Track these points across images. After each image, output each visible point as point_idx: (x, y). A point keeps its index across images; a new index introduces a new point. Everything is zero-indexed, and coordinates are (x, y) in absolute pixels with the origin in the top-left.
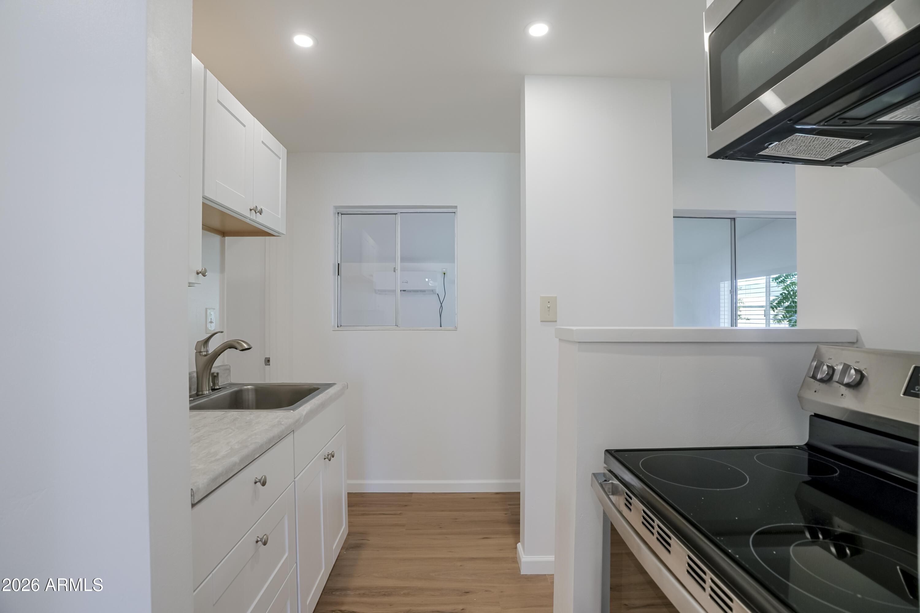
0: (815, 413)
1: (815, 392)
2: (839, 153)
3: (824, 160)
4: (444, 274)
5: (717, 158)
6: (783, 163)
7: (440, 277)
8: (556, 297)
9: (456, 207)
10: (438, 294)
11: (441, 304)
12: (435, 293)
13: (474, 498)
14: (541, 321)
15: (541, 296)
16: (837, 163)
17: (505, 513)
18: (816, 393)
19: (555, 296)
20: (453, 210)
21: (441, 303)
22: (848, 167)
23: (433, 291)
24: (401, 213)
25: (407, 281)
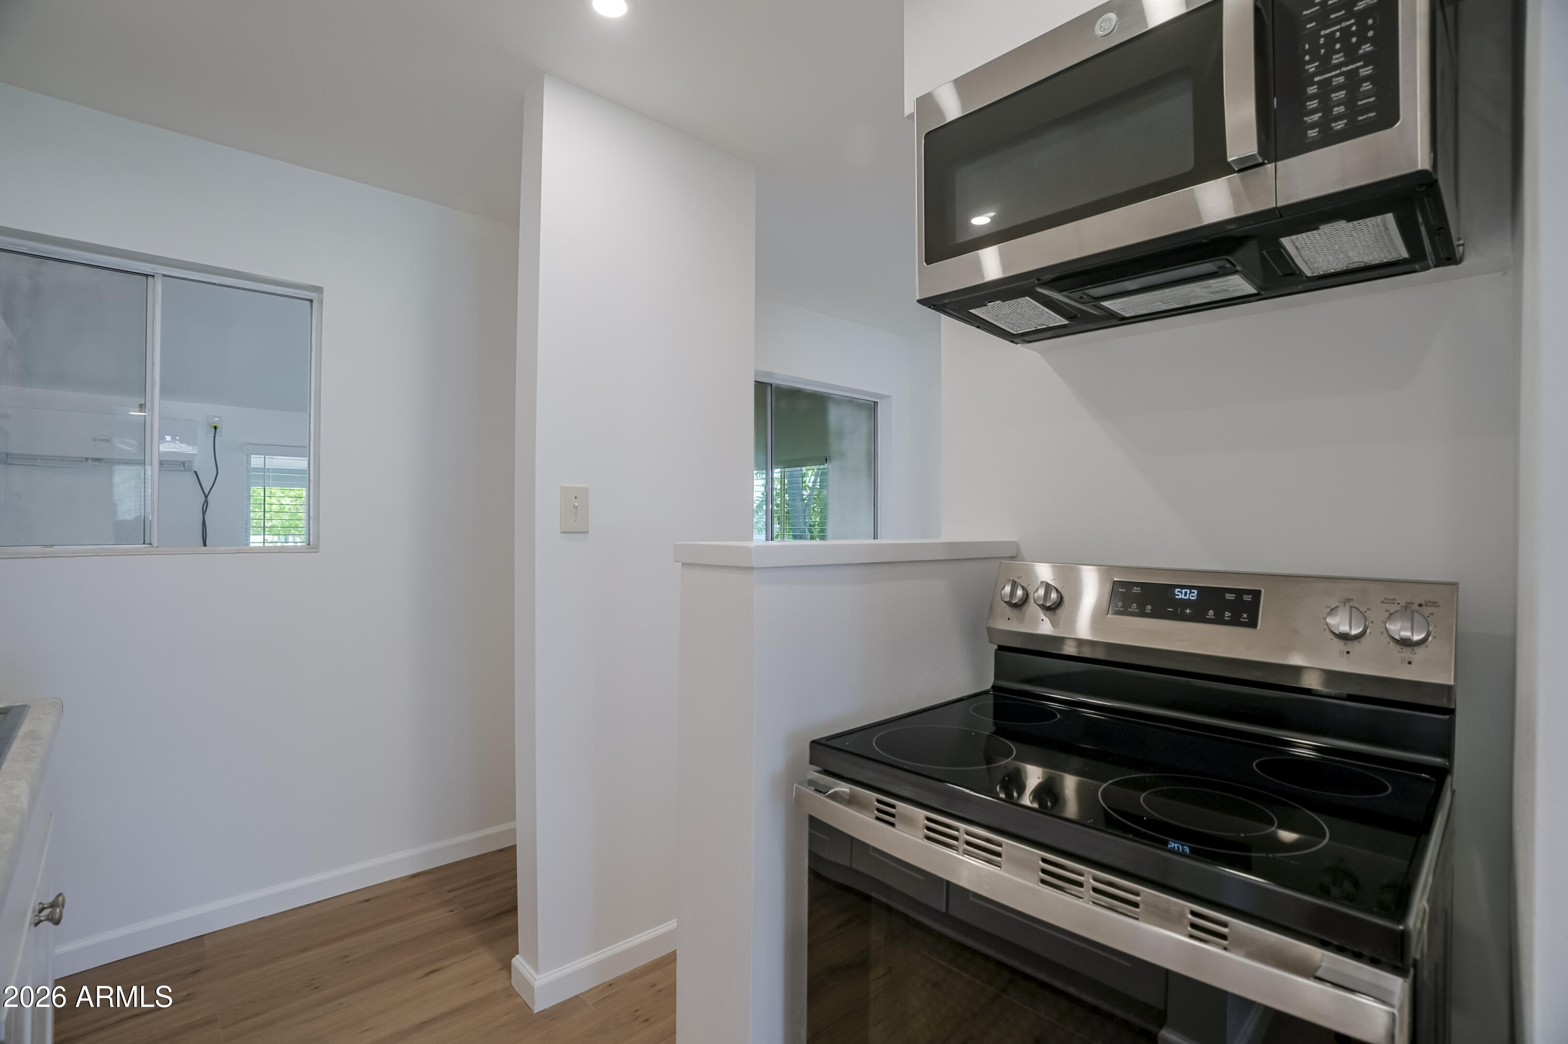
0: (1000, 644)
1: (1009, 619)
2: (1035, 329)
3: (1015, 333)
4: (215, 428)
5: (924, 305)
6: (978, 327)
7: (205, 438)
8: (587, 488)
9: (319, 290)
10: (195, 472)
11: (206, 497)
12: (189, 470)
13: (367, 900)
14: (562, 533)
15: (564, 485)
16: (1022, 340)
17: (450, 908)
18: (1010, 621)
19: (586, 486)
20: (309, 295)
21: (207, 494)
22: (1022, 346)
23: (184, 463)
24: (164, 275)
25: (107, 438)
